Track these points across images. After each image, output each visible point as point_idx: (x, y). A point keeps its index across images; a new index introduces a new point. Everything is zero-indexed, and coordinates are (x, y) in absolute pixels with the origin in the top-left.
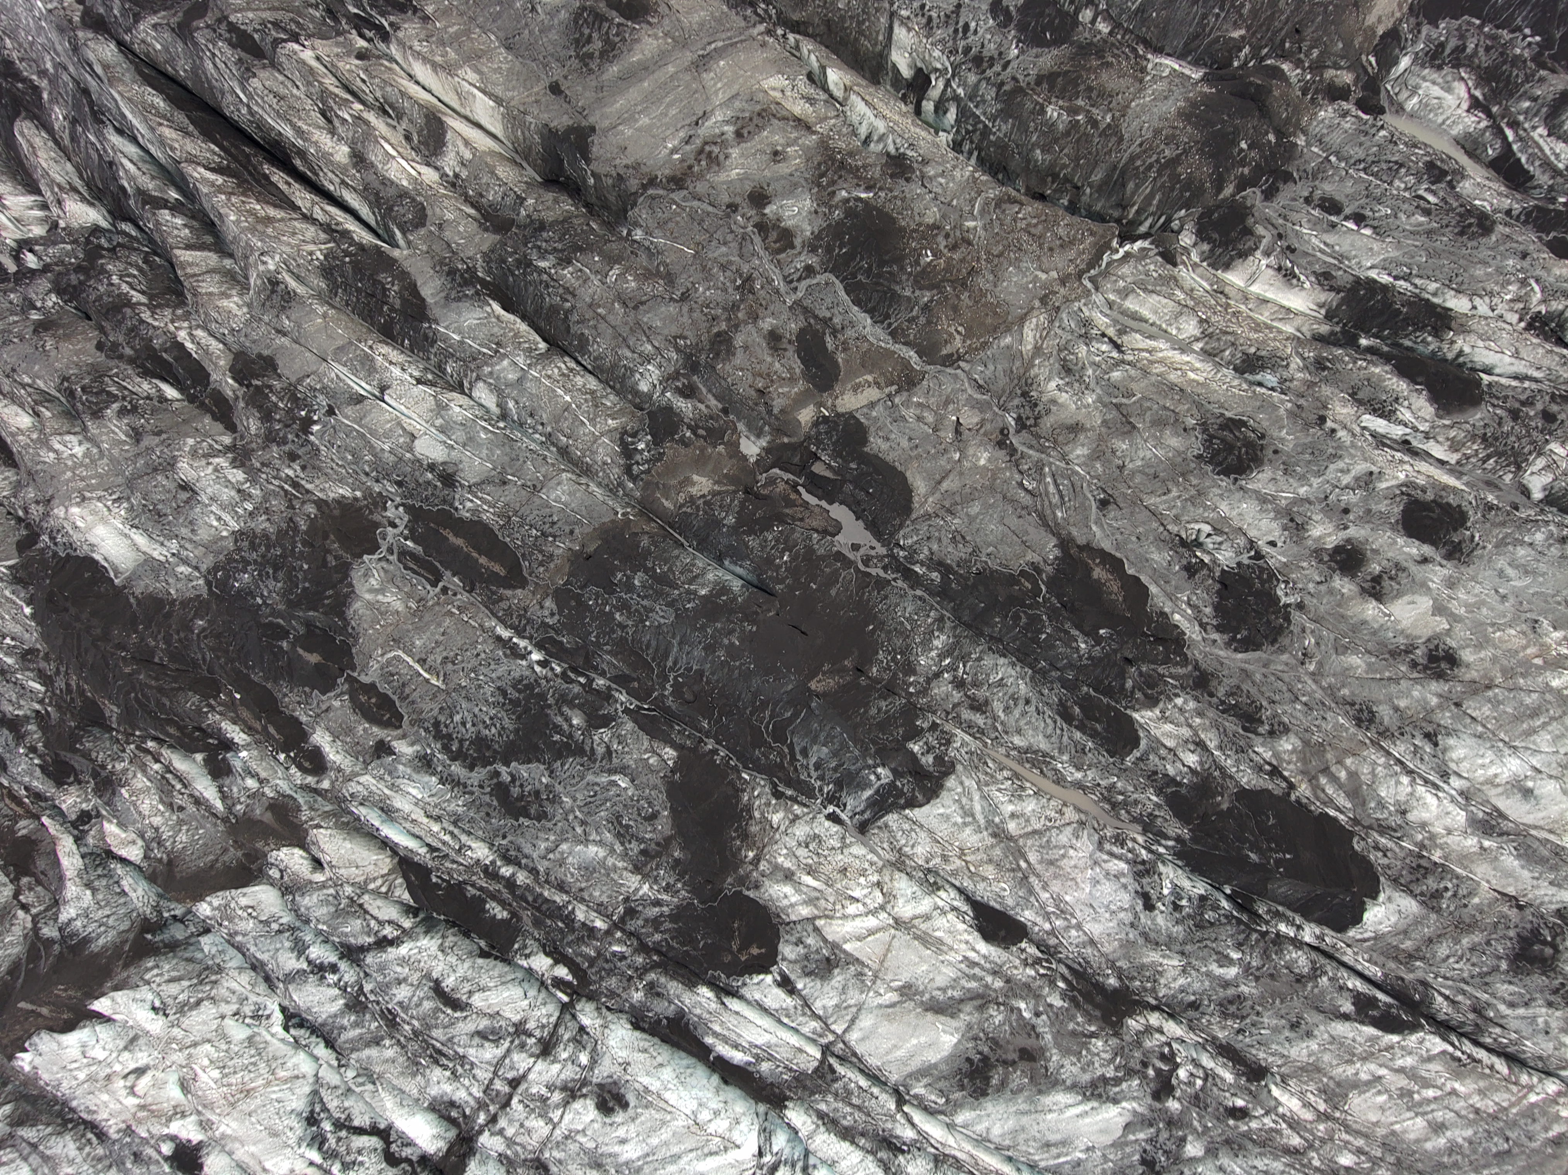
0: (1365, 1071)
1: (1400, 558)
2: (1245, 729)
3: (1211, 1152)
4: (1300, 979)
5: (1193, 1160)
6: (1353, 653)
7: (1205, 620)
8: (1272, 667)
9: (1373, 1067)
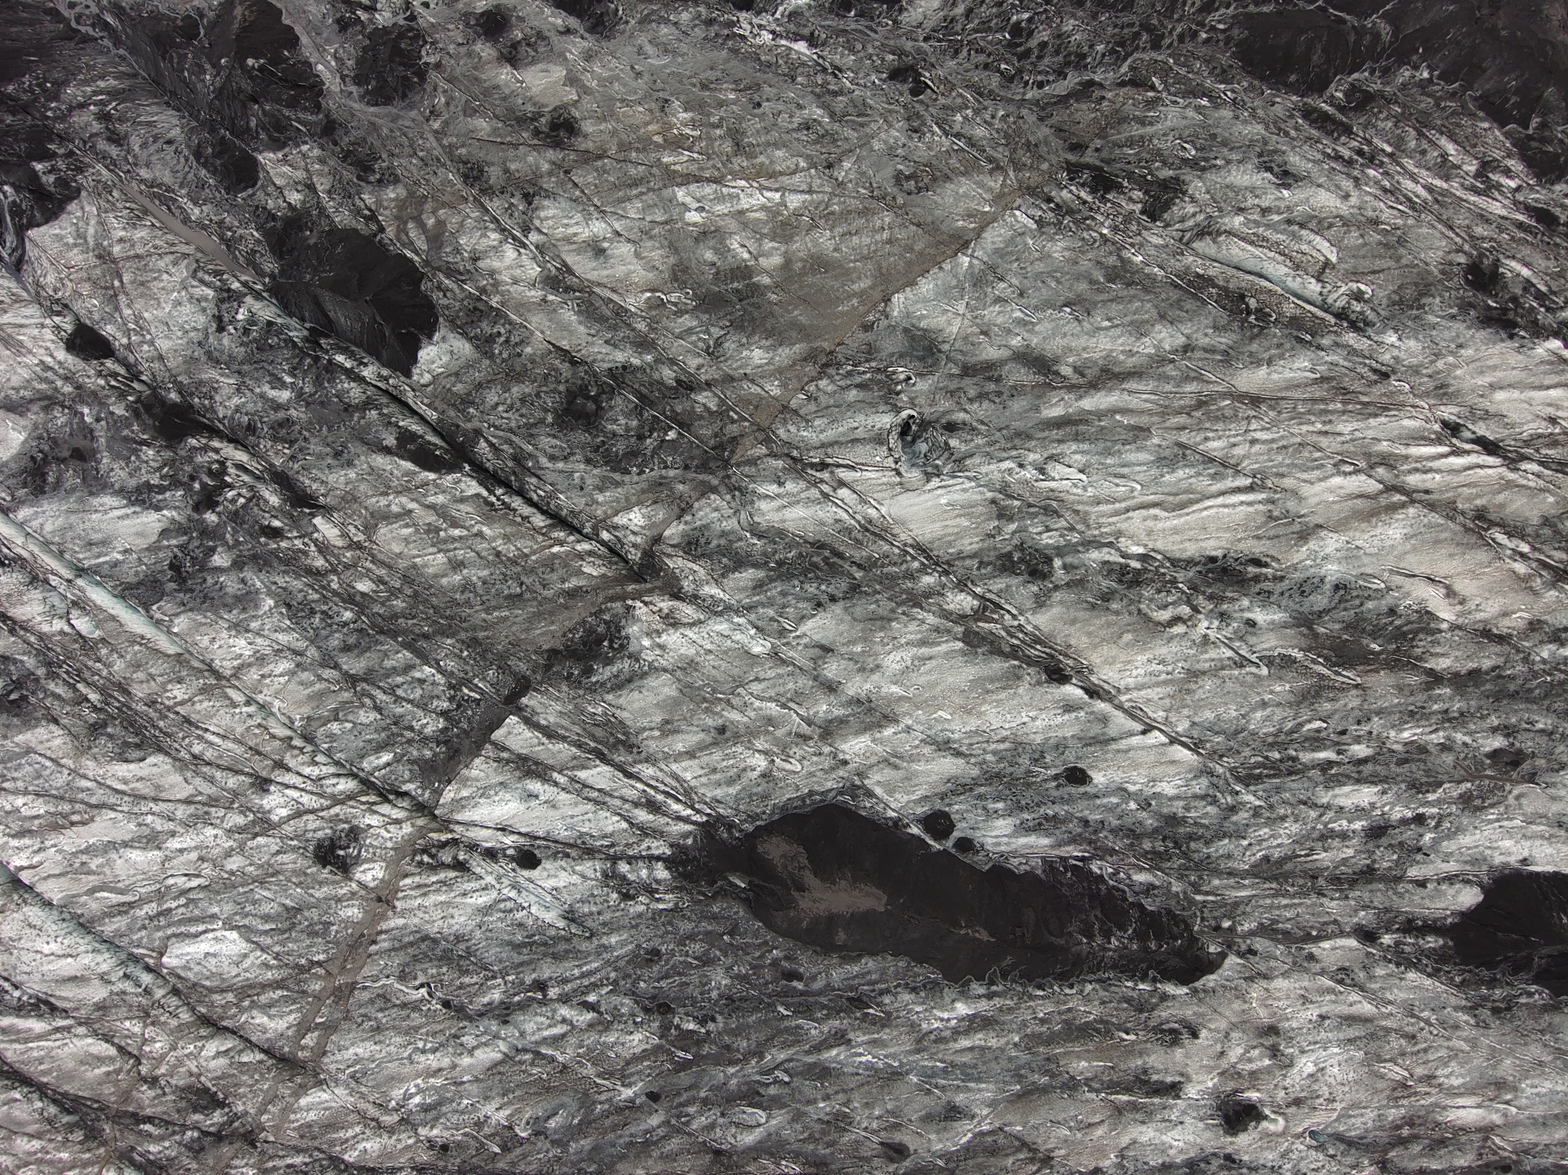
0: (397, 502)
1: (544, 28)
2: (359, 178)
3: (238, 565)
4: (348, 408)
5: (219, 570)
6: (481, 117)
7: (346, 72)
8: (400, 122)
9: (404, 500)
